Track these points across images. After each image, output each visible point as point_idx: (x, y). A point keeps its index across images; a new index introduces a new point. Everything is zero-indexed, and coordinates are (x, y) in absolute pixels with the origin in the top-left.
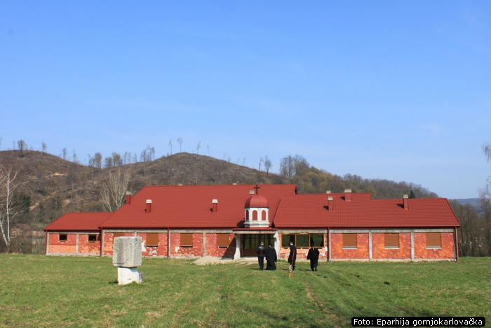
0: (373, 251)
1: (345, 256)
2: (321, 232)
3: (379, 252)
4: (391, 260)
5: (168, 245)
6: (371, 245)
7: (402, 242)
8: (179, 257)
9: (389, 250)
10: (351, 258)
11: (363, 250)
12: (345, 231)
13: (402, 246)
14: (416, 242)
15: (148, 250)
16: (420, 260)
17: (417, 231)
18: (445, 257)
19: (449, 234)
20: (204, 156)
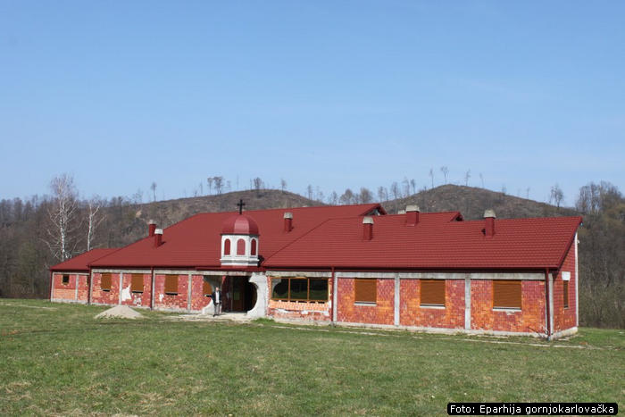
0: (401, 311)
1: (357, 318)
2: (324, 275)
3: (411, 313)
4: (430, 330)
5: (151, 291)
6: (397, 300)
7: (450, 295)
8: (163, 308)
9: (428, 310)
10: (366, 321)
11: (387, 308)
12: (359, 275)
13: (450, 305)
14: (474, 297)
15: (133, 298)
16: (481, 332)
17: (475, 276)
18: (527, 329)
19: (535, 284)
20: (475, 188)
